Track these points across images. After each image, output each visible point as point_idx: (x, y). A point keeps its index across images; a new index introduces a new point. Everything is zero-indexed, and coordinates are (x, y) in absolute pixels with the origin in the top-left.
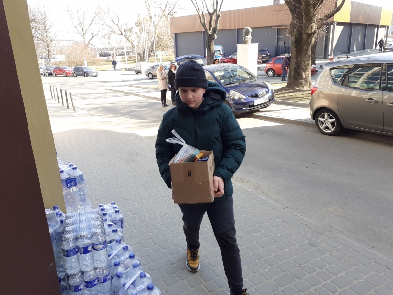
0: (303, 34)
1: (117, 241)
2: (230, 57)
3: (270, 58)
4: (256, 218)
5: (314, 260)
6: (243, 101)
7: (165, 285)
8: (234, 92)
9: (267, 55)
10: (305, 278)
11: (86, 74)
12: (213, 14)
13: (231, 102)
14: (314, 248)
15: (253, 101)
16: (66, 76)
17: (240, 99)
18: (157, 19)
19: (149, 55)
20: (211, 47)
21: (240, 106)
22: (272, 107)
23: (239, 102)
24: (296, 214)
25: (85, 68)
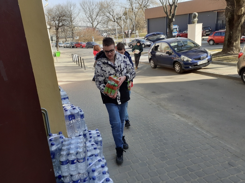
0: (235, 16)
2: (183, 32)
3: (211, 32)
4: (192, 143)
5: (231, 176)
6: (190, 62)
8: (184, 56)
9: (209, 30)
12: (172, 5)
13: (182, 63)
14: (232, 167)
15: (197, 62)
16: (82, 48)
17: (188, 61)
18: (137, 10)
19: (131, 33)
20: (171, 26)
21: (187, 66)
22: (210, 66)
23: (187, 63)
25: (93, 43)
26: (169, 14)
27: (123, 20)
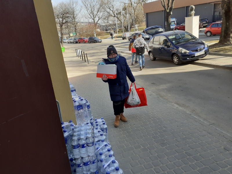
0: (231, 7)
1: (102, 141)
2: (181, 25)
3: (209, 24)
4: (190, 130)
5: (226, 159)
6: (187, 53)
7: (131, 166)
8: (181, 48)
9: (207, 22)
10: (219, 170)
11: (95, 41)
13: (180, 55)
14: (228, 152)
15: (194, 54)
16: (85, 43)
17: (185, 53)
18: (135, 5)
19: (131, 28)
20: (169, 20)
21: (185, 57)
22: (208, 57)
23: (185, 54)
24: (217, 129)
25: (95, 38)
26: (166, 7)
27: (123, 15)
